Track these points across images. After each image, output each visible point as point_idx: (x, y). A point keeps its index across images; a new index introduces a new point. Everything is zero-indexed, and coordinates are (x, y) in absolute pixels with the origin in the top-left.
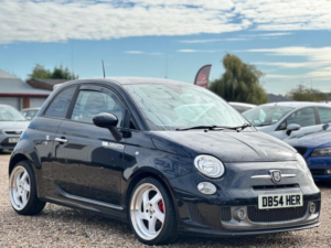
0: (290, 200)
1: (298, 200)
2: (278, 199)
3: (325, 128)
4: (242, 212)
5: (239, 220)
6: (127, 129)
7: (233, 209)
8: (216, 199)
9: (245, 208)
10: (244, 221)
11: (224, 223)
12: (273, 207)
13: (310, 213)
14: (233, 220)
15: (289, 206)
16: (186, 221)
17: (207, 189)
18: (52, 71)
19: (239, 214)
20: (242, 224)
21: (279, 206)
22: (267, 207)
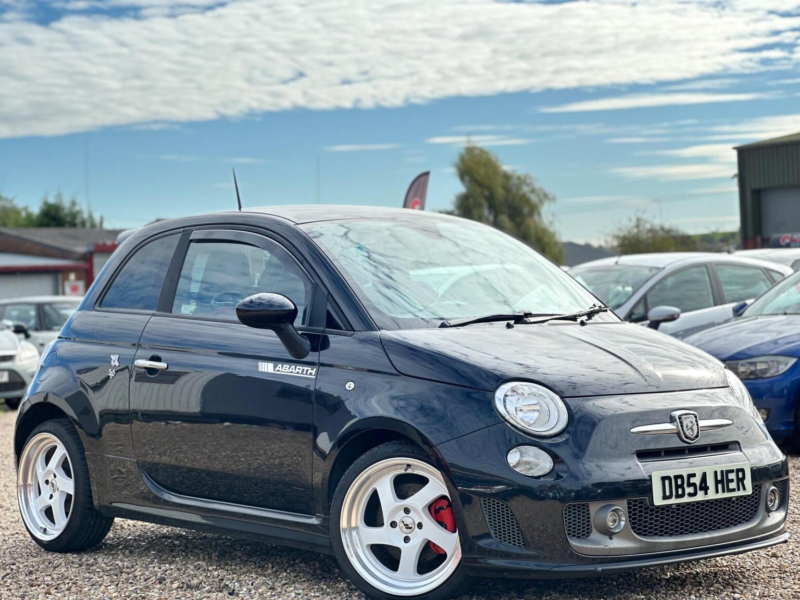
0: (722, 480)
1: (741, 480)
2: (697, 480)
3: (738, 312)
4: (616, 515)
5: (610, 534)
6: (320, 328)
7: (594, 507)
8: (552, 487)
9: (622, 505)
10: (622, 535)
11: (574, 543)
12: (686, 499)
13: (768, 511)
14: (595, 535)
15: (721, 495)
16: (482, 543)
17: (528, 462)
18: (36, 209)
19: (609, 519)
20: (617, 544)
21: (700, 497)
22: (673, 501)
